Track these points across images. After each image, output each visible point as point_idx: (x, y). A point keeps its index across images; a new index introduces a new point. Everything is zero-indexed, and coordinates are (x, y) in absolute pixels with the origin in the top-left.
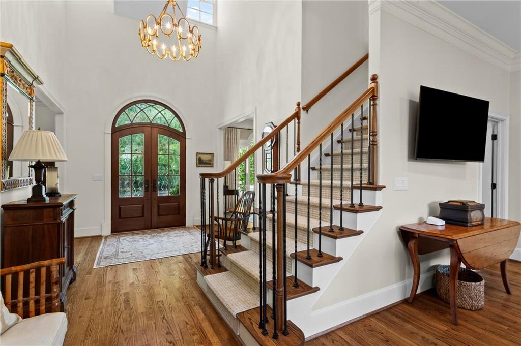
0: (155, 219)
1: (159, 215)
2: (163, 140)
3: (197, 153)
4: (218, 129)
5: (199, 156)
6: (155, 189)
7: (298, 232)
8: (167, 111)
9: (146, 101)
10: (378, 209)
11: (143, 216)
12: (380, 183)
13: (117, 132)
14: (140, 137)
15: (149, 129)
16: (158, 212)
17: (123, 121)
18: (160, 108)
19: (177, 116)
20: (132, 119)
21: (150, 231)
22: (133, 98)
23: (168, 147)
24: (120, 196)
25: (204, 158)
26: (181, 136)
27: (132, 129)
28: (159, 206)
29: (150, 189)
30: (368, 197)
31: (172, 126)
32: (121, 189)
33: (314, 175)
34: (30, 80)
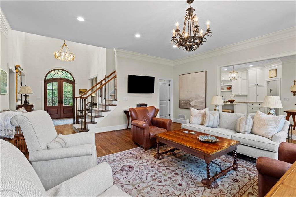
0: (62, 114)
1: (64, 113)
2: (65, 84)
3: (80, 89)
4: (88, 80)
5: (80, 90)
6: (62, 103)
7: (96, 111)
8: (67, 73)
9: (58, 70)
10: (116, 105)
11: (57, 113)
12: (117, 99)
13: (47, 82)
14: (56, 84)
15: (60, 80)
16: (64, 112)
17: (49, 77)
18: (64, 72)
19: (71, 75)
20: (52, 76)
21: (60, 119)
22: (53, 68)
23: (68, 87)
24: (48, 106)
25: (82, 91)
26: (73, 83)
27: (52, 80)
28: (64, 110)
29: (60, 103)
30: (114, 102)
31: (69, 79)
32: (48, 103)
33: (110, 97)
34: (20, 70)
